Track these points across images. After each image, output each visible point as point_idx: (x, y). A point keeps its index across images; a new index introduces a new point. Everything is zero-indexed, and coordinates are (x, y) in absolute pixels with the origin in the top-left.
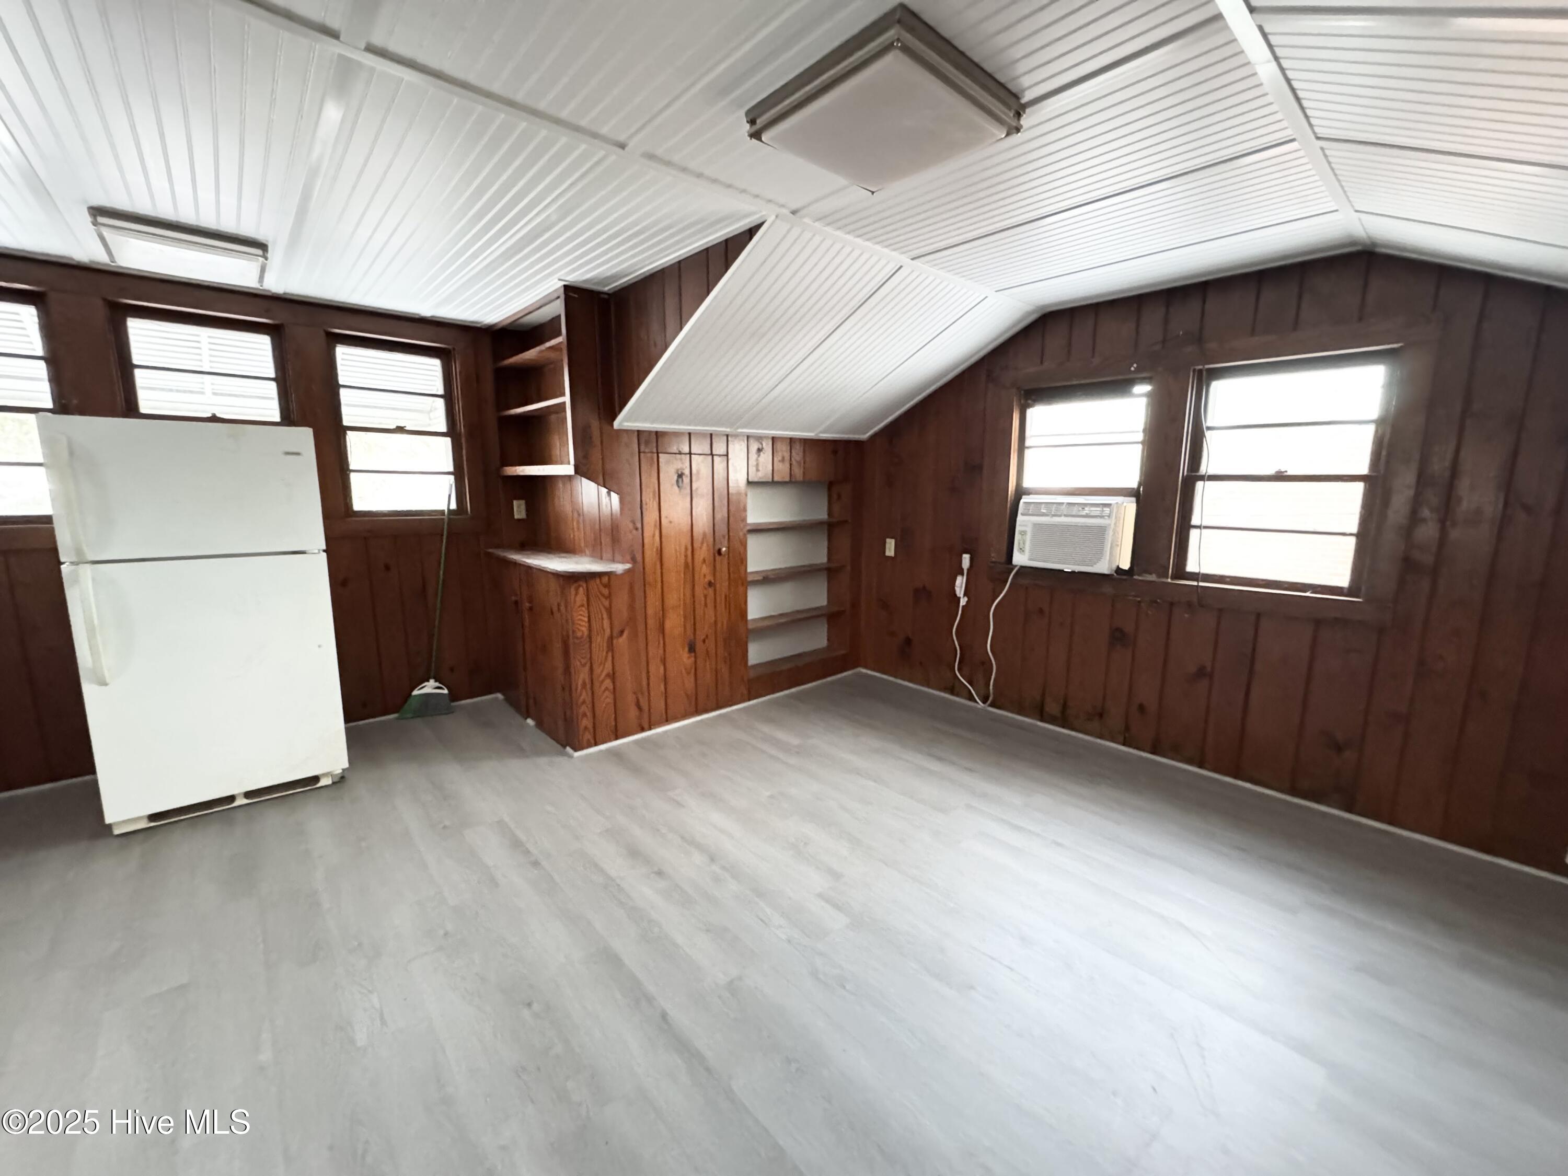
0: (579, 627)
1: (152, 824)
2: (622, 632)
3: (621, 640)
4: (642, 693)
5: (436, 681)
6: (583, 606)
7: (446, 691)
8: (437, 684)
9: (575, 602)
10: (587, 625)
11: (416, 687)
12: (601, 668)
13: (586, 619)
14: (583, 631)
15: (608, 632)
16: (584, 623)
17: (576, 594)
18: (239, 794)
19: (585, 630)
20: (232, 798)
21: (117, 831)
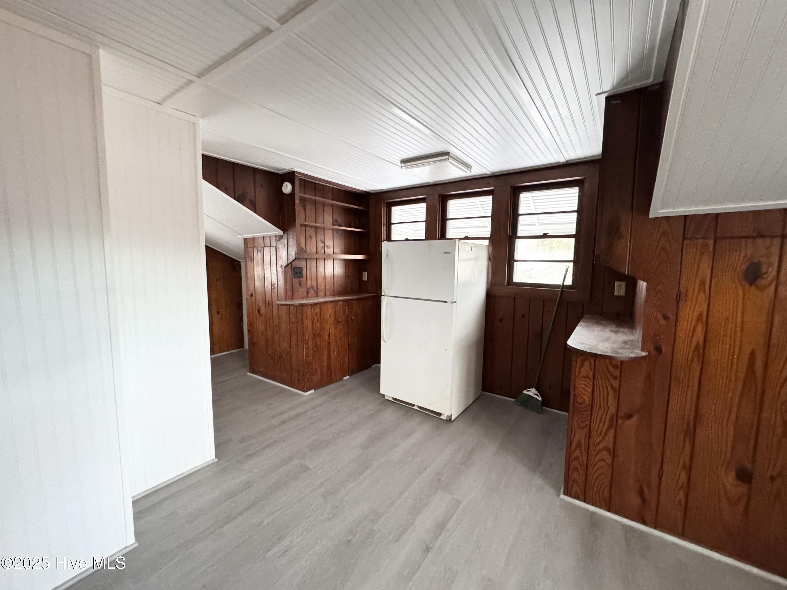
0: (582, 395)
1: (393, 400)
2: (629, 416)
3: (627, 422)
4: (650, 488)
5: (536, 390)
6: (587, 377)
7: (540, 399)
8: (536, 392)
9: (580, 372)
10: (590, 395)
11: (525, 390)
12: (600, 438)
13: (590, 390)
14: (584, 400)
15: (612, 410)
16: (587, 393)
17: (582, 366)
18: (416, 405)
19: (587, 399)
20: (414, 405)
21: (386, 398)
